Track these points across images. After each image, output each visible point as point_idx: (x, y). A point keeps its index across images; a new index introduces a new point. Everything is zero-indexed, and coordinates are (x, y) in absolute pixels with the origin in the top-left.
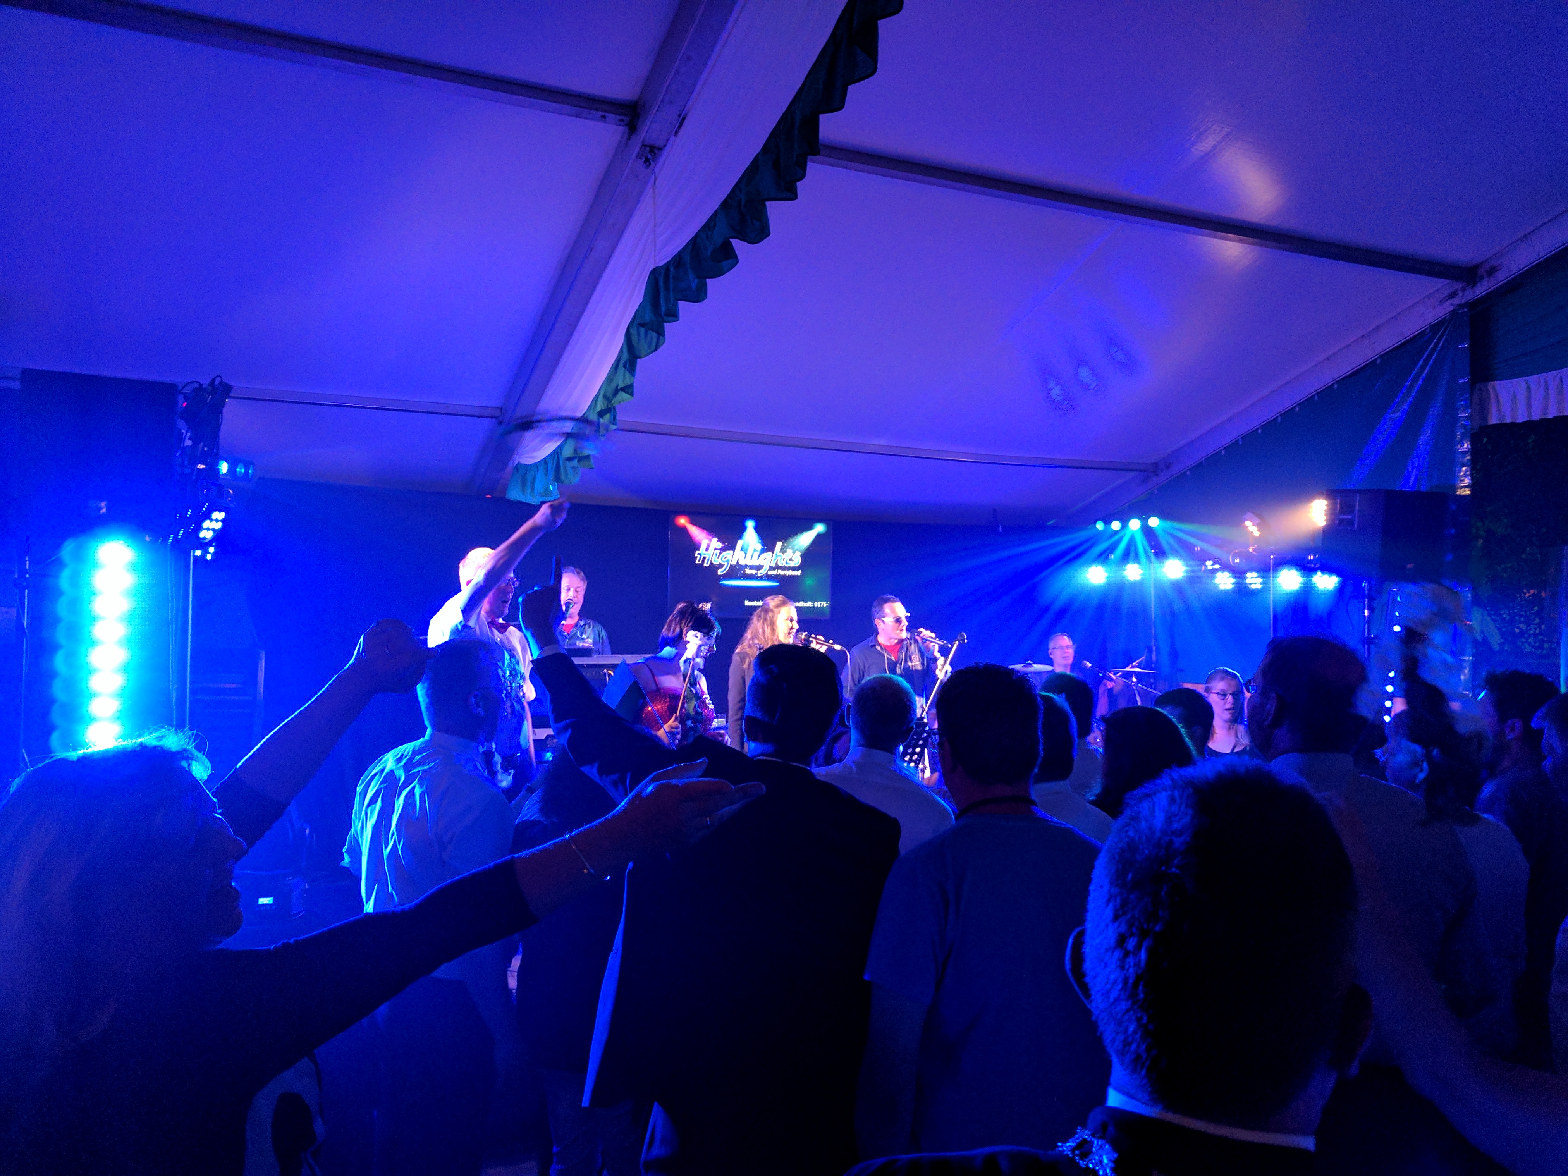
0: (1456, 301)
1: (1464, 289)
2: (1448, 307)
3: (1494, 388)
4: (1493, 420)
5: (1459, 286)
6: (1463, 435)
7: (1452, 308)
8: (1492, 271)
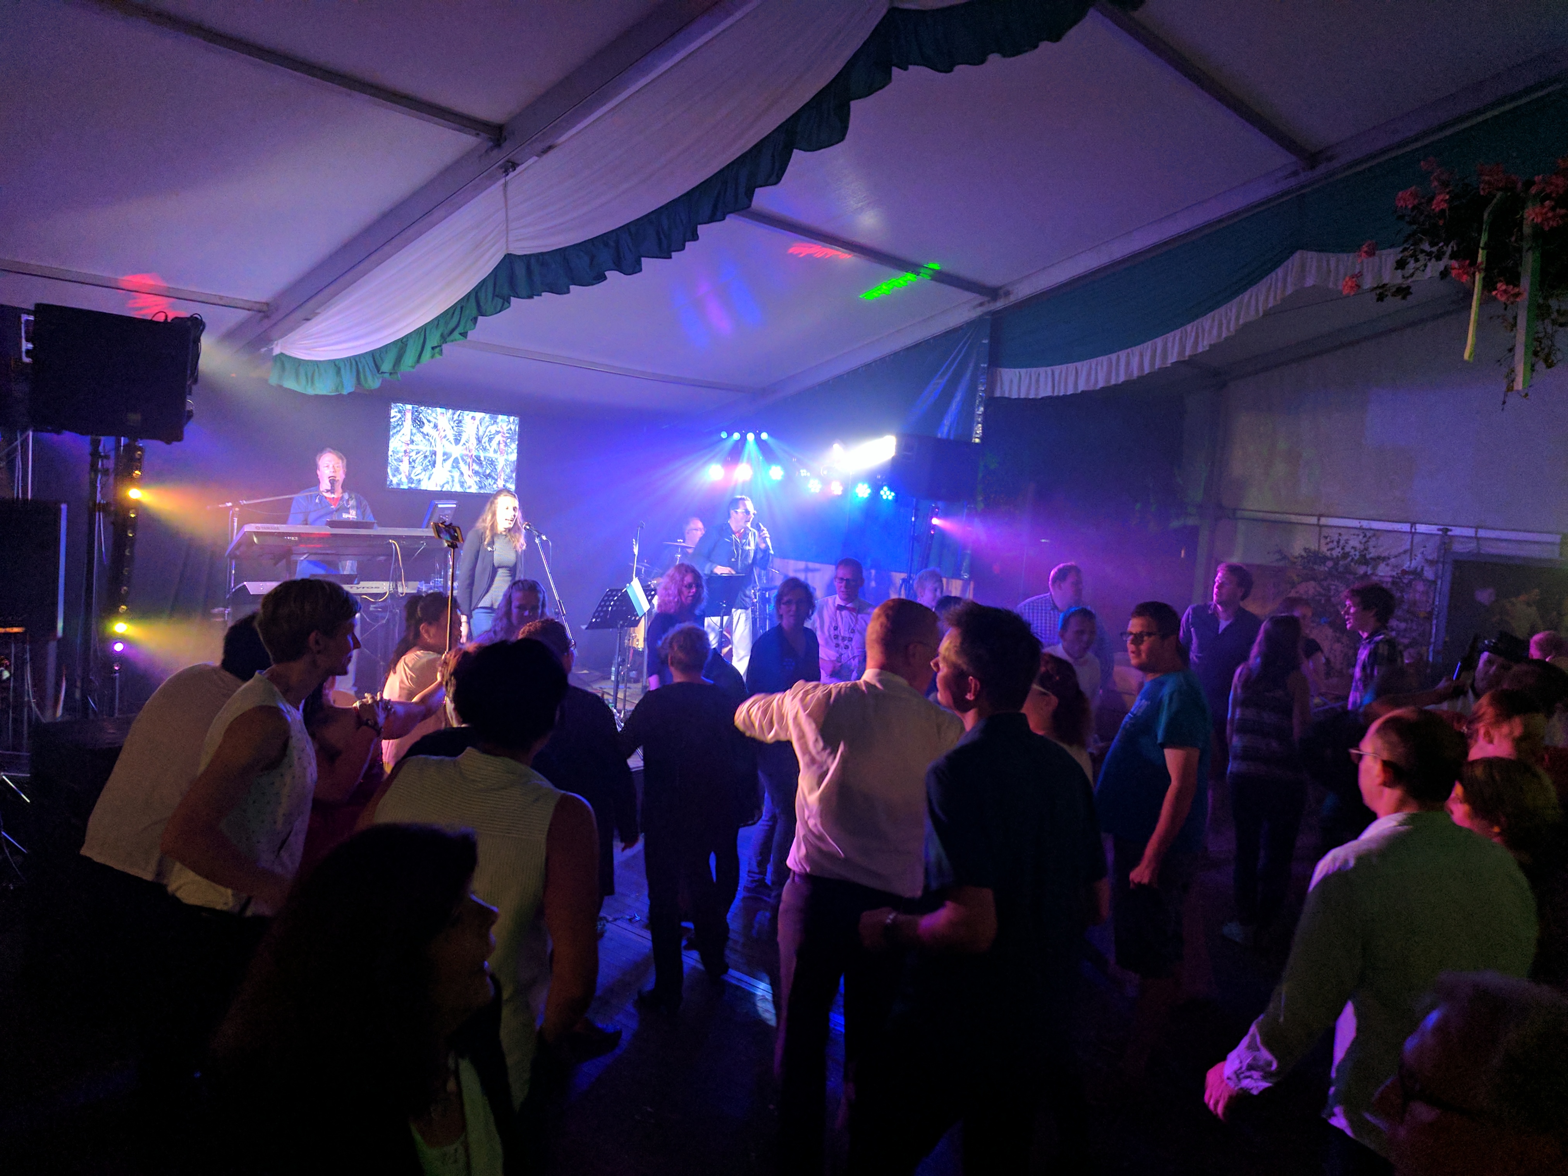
0: (985, 309)
1: (989, 302)
2: (979, 312)
3: (1000, 372)
4: (998, 394)
5: (986, 299)
6: (980, 402)
7: (981, 314)
8: (1007, 294)
